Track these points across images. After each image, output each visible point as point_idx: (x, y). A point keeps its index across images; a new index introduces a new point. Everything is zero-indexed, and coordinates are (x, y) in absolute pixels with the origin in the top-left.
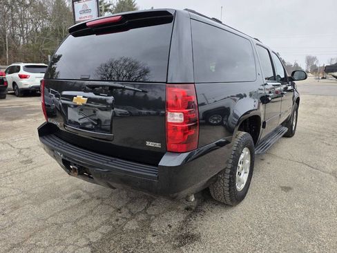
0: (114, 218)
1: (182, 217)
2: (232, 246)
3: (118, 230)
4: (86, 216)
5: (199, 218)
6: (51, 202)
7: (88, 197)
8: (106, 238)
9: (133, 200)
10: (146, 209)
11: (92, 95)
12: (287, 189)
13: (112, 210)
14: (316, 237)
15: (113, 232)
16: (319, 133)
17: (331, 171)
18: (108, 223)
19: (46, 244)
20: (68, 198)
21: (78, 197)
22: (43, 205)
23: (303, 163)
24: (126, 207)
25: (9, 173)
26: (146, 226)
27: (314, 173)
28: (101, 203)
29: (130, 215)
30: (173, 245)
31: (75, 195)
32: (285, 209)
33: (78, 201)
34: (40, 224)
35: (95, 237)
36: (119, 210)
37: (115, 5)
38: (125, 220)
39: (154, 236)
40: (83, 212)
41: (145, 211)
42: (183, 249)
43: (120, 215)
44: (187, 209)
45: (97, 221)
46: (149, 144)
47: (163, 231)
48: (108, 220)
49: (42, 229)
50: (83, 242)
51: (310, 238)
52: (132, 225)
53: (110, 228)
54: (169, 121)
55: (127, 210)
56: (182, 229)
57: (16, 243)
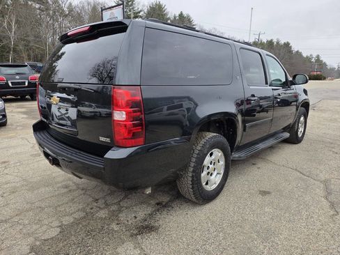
0: (90, 207)
1: (149, 210)
2: (184, 239)
3: (90, 217)
4: (67, 203)
5: (165, 212)
6: (43, 190)
7: (75, 187)
8: (77, 223)
9: (112, 193)
10: (120, 201)
11: (64, 95)
12: (264, 193)
13: (91, 199)
14: (273, 239)
15: (85, 217)
16: (331, 141)
17: (323, 179)
18: (83, 210)
19: (27, 222)
20: (58, 188)
21: (66, 187)
22: (36, 192)
23: (296, 170)
24: (104, 198)
25: (18, 164)
26: (114, 216)
27: (303, 180)
28: (84, 194)
29: (104, 205)
30: (132, 233)
31: (65, 185)
32: (253, 211)
33: (66, 190)
34: (28, 206)
35: (67, 220)
36: (97, 200)
37: (146, 11)
38: (98, 209)
39: (117, 224)
40: (66, 200)
41: (119, 203)
42: (139, 237)
43: (96, 204)
44: (158, 204)
45: (74, 207)
46: (102, 139)
47: (128, 221)
48: (84, 208)
49: (27, 211)
50: (56, 223)
51: (265, 240)
52: (103, 214)
53: (82, 214)
54: (115, 119)
55: (103, 201)
56: (146, 220)
57: (4, 219)
